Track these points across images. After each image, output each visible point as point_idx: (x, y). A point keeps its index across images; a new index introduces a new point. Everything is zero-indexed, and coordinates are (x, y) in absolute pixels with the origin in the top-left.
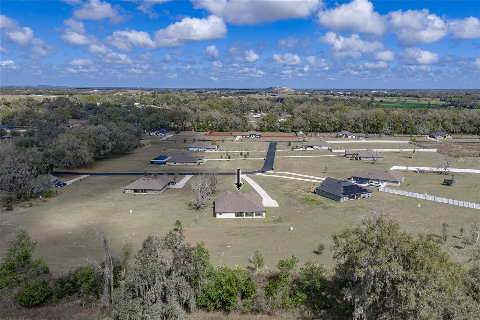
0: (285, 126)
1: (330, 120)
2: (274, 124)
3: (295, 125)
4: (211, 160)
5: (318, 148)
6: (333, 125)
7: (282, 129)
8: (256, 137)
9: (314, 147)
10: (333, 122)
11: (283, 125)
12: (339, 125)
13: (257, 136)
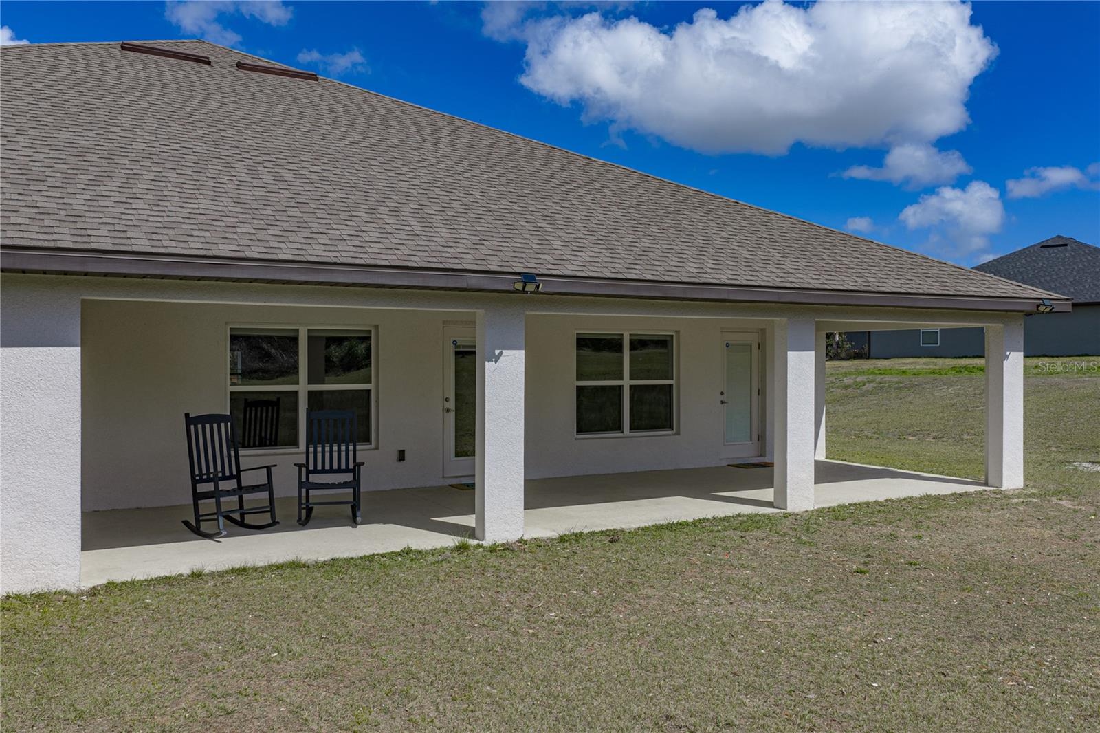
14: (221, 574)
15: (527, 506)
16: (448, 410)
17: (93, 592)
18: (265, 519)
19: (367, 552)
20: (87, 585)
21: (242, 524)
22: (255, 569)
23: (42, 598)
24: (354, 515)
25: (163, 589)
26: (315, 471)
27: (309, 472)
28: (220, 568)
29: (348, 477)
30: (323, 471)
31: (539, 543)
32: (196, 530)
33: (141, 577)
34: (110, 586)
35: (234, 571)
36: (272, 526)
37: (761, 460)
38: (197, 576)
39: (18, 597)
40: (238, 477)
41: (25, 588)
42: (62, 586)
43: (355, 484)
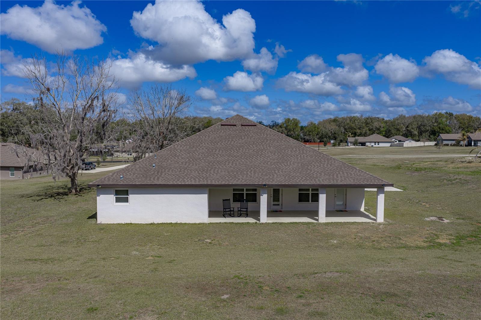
0: (310, 133)
1: (372, 126)
2: (295, 132)
3: (323, 133)
5: (374, 146)
7: (307, 138)
9: (367, 144)
11: (308, 133)
14: (223, 223)
15: (267, 217)
16: (271, 197)
17: (209, 223)
18: (233, 215)
19: (242, 222)
20: (208, 223)
21: (230, 215)
22: (227, 223)
23: (203, 224)
24: (247, 215)
25: (216, 224)
26: (242, 208)
27: (241, 208)
28: (223, 222)
29: (245, 210)
30: (243, 208)
31: (269, 223)
32: (224, 216)
33: (214, 222)
34: (211, 223)
35: (225, 223)
36: (233, 217)
37: (345, 210)
38: (220, 223)
39: (201, 223)
40: (230, 209)
41: (202, 222)
42: (205, 222)
43: (247, 211)
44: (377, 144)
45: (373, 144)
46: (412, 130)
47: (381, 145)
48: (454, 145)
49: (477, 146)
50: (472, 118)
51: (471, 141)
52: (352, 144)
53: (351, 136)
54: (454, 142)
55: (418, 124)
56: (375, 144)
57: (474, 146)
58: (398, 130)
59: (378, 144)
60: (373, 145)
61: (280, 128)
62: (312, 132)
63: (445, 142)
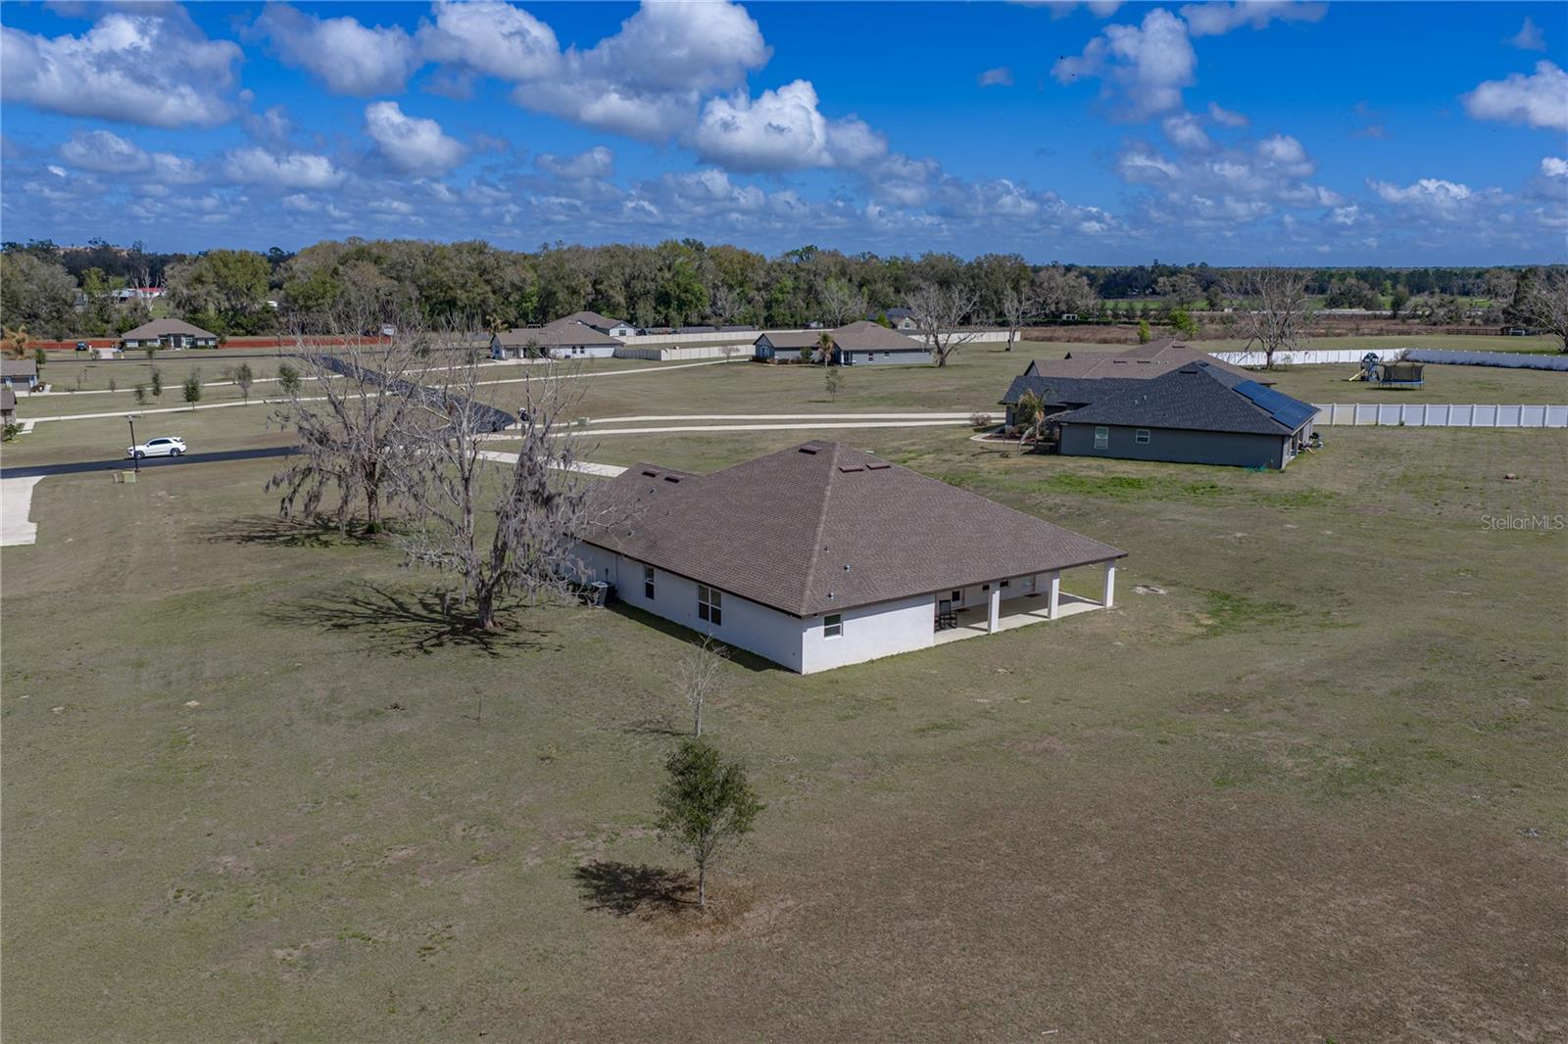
0: (310, 303)
4: (63, 418)
5: (572, 356)
6: (515, 297)
8: (194, 345)
9: (551, 351)
10: (513, 285)
12: (535, 299)
13: (199, 343)
20: (935, 644)
33: (941, 641)
39: (927, 647)
42: (931, 645)
44: (578, 350)
45: (569, 351)
46: (611, 292)
47: (589, 352)
48: (798, 362)
49: (851, 364)
50: (748, 257)
51: (839, 352)
52: (512, 353)
53: (500, 327)
54: (798, 354)
55: (623, 274)
56: (575, 352)
57: (845, 364)
58: (574, 292)
59: (582, 352)
60: (568, 354)
61: (200, 286)
62: (317, 300)
63: (778, 356)
